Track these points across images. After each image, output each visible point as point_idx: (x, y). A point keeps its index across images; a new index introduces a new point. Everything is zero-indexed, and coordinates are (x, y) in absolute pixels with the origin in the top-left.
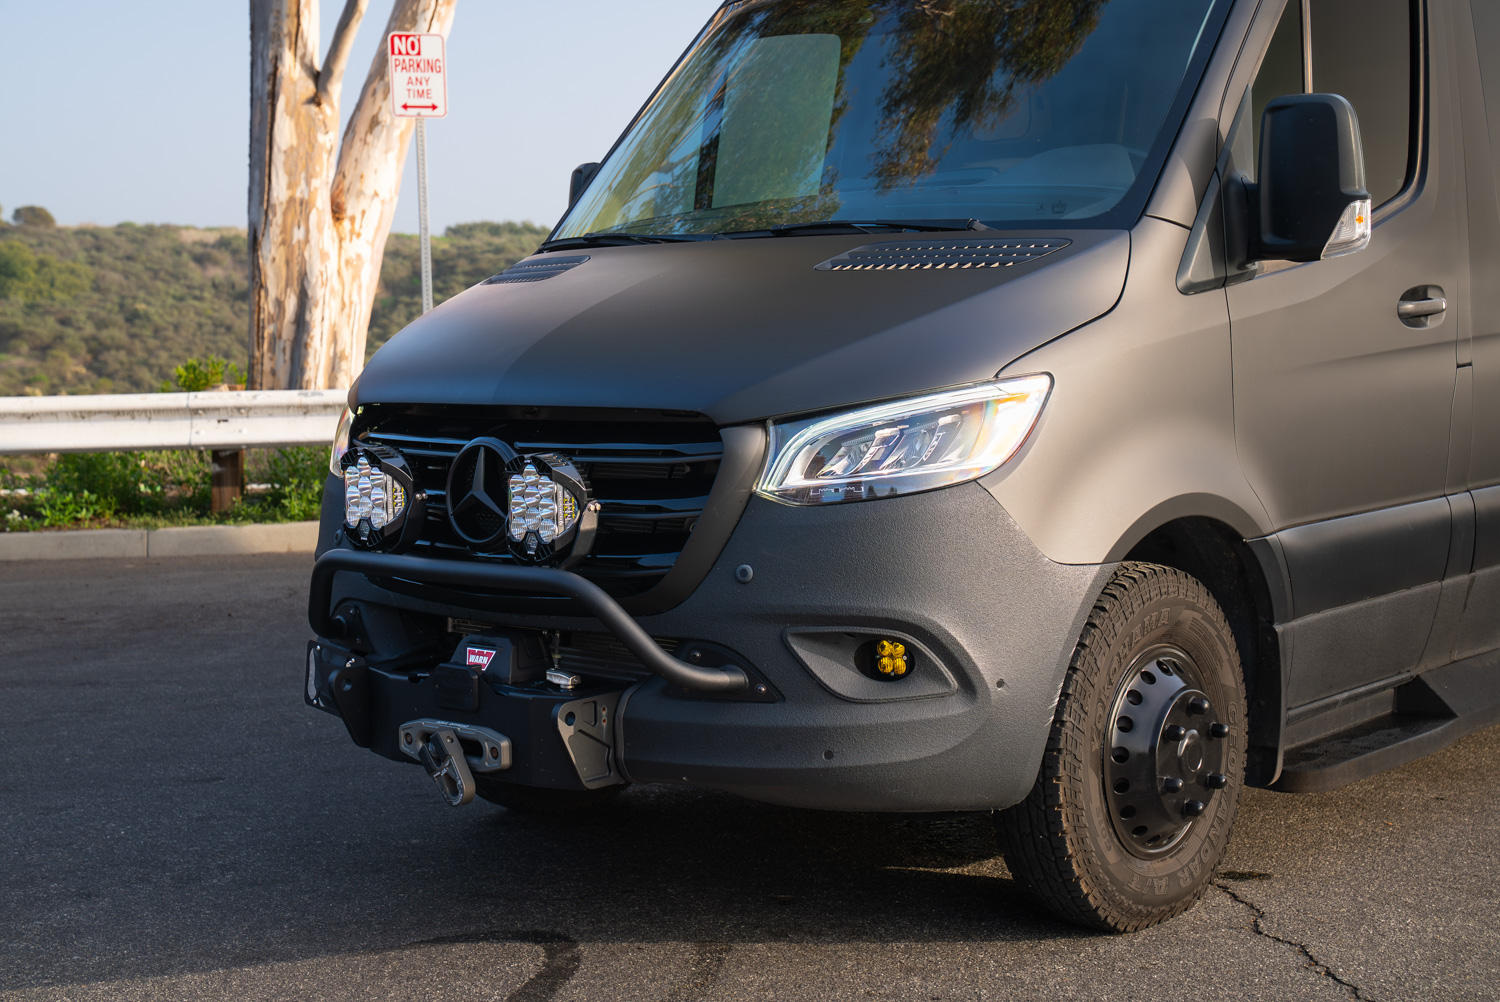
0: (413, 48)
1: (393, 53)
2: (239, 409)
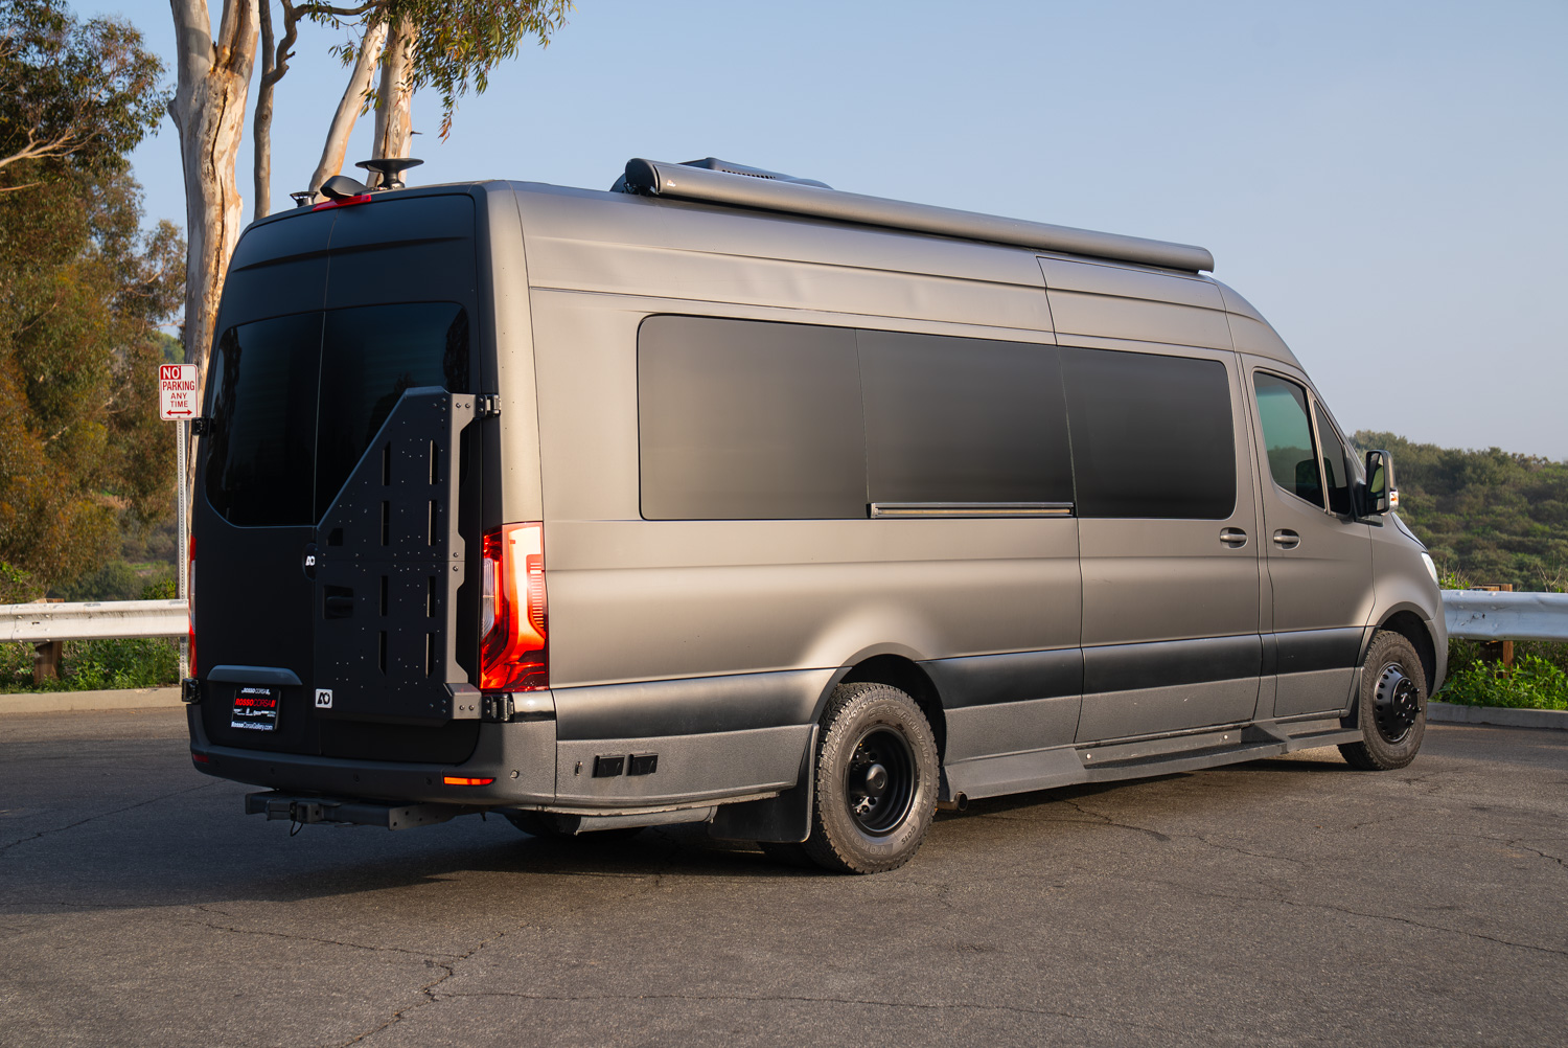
0: (175, 374)
1: (162, 378)
2: (45, 615)
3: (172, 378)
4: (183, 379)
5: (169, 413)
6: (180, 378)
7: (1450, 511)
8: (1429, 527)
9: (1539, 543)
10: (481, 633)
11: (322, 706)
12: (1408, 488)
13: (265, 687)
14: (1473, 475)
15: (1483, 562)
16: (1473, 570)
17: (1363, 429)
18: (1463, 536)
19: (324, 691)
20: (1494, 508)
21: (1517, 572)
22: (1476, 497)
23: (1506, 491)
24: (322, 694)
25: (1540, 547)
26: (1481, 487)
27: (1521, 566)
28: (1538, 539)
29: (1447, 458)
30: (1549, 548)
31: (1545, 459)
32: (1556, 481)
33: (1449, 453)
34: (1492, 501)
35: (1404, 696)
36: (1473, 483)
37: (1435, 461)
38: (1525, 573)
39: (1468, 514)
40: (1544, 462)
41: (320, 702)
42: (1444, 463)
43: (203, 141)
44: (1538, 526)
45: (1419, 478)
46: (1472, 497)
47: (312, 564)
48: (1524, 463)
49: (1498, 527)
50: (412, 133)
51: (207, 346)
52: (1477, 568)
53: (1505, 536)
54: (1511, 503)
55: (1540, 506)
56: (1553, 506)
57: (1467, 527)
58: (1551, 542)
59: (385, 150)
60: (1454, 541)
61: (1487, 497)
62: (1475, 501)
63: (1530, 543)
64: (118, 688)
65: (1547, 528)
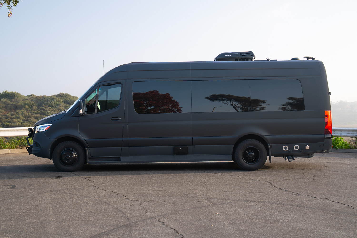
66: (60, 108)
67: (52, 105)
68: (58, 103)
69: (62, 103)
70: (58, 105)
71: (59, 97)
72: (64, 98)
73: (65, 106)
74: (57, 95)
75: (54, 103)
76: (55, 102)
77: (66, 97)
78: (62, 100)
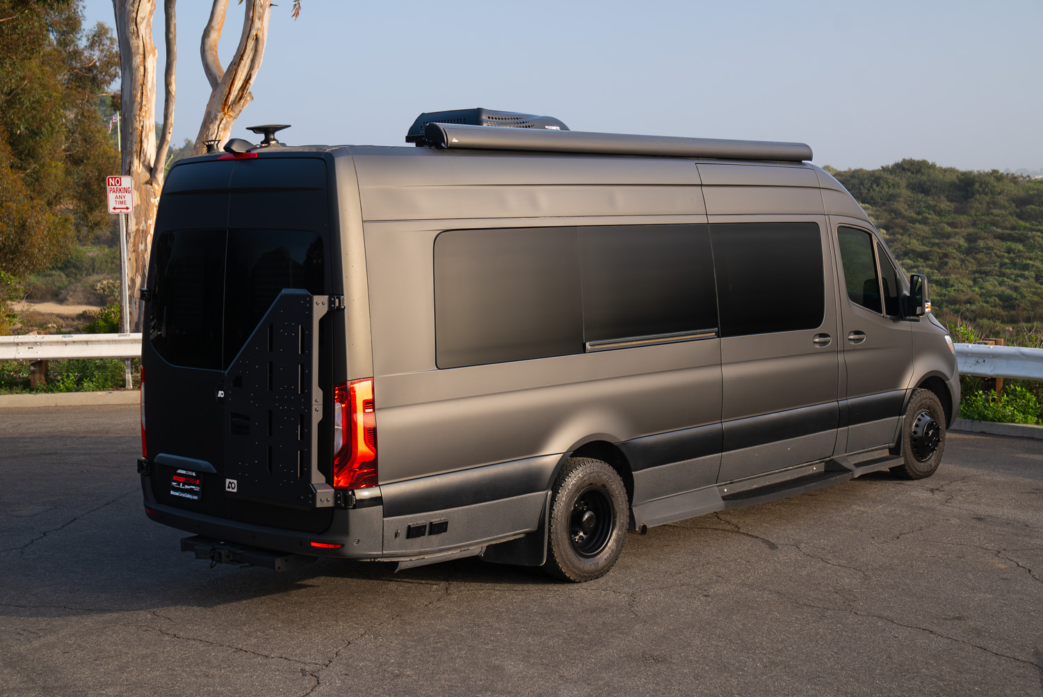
0: (118, 183)
1: (109, 185)
2: (36, 343)
3: (115, 185)
4: (123, 186)
5: (114, 208)
6: (120, 185)
7: (963, 213)
8: (949, 224)
9: (1022, 234)
10: (333, 451)
11: (230, 490)
12: (936, 198)
13: (193, 471)
14: (980, 189)
15: (984, 248)
16: (976, 253)
17: (907, 158)
18: (971, 230)
19: (232, 481)
20: (993, 211)
21: (1006, 255)
22: (981, 203)
23: (1002, 199)
24: (230, 482)
25: (1022, 237)
26: (985, 197)
27: (1009, 251)
28: (1021, 232)
29: (963, 177)
30: (1028, 238)
31: (1029, 176)
32: (1035, 192)
33: (964, 174)
34: (991, 206)
35: (930, 433)
36: (980, 194)
37: (954, 178)
38: (1012, 255)
39: (976, 215)
40: (1027, 179)
41: (229, 487)
42: (960, 180)
43: (130, 10)
44: (1022, 223)
45: (944, 191)
46: (978, 204)
47: (222, 396)
48: (1014, 179)
49: (995, 224)
50: (271, 5)
51: (137, 151)
52: (980, 252)
53: (999, 230)
54: (1004, 207)
55: (1024, 209)
56: (1032, 209)
57: (974, 224)
58: (1030, 234)
59: (253, 17)
60: (966, 234)
61: (988, 203)
62: (980, 206)
63: (1016, 235)
64: (86, 391)
65: (1028, 225)
66: (895, 205)
67: (872, 198)
68: (891, 191)
69: (905, 192)
70: (892, 198)
71: (898, 171)
72: (913, 173)
73: (914, 201)
74: (892, 167)
75: (880, 192)
76: (883, 188)
77: (919, 171)
78: (904, 183)
